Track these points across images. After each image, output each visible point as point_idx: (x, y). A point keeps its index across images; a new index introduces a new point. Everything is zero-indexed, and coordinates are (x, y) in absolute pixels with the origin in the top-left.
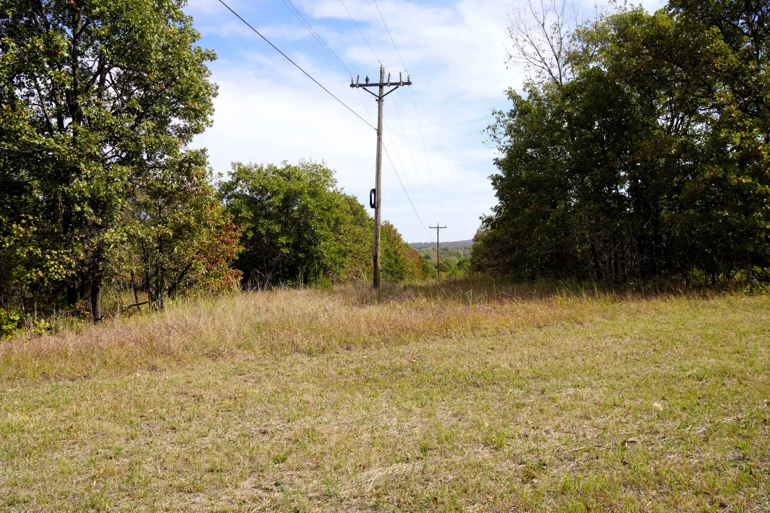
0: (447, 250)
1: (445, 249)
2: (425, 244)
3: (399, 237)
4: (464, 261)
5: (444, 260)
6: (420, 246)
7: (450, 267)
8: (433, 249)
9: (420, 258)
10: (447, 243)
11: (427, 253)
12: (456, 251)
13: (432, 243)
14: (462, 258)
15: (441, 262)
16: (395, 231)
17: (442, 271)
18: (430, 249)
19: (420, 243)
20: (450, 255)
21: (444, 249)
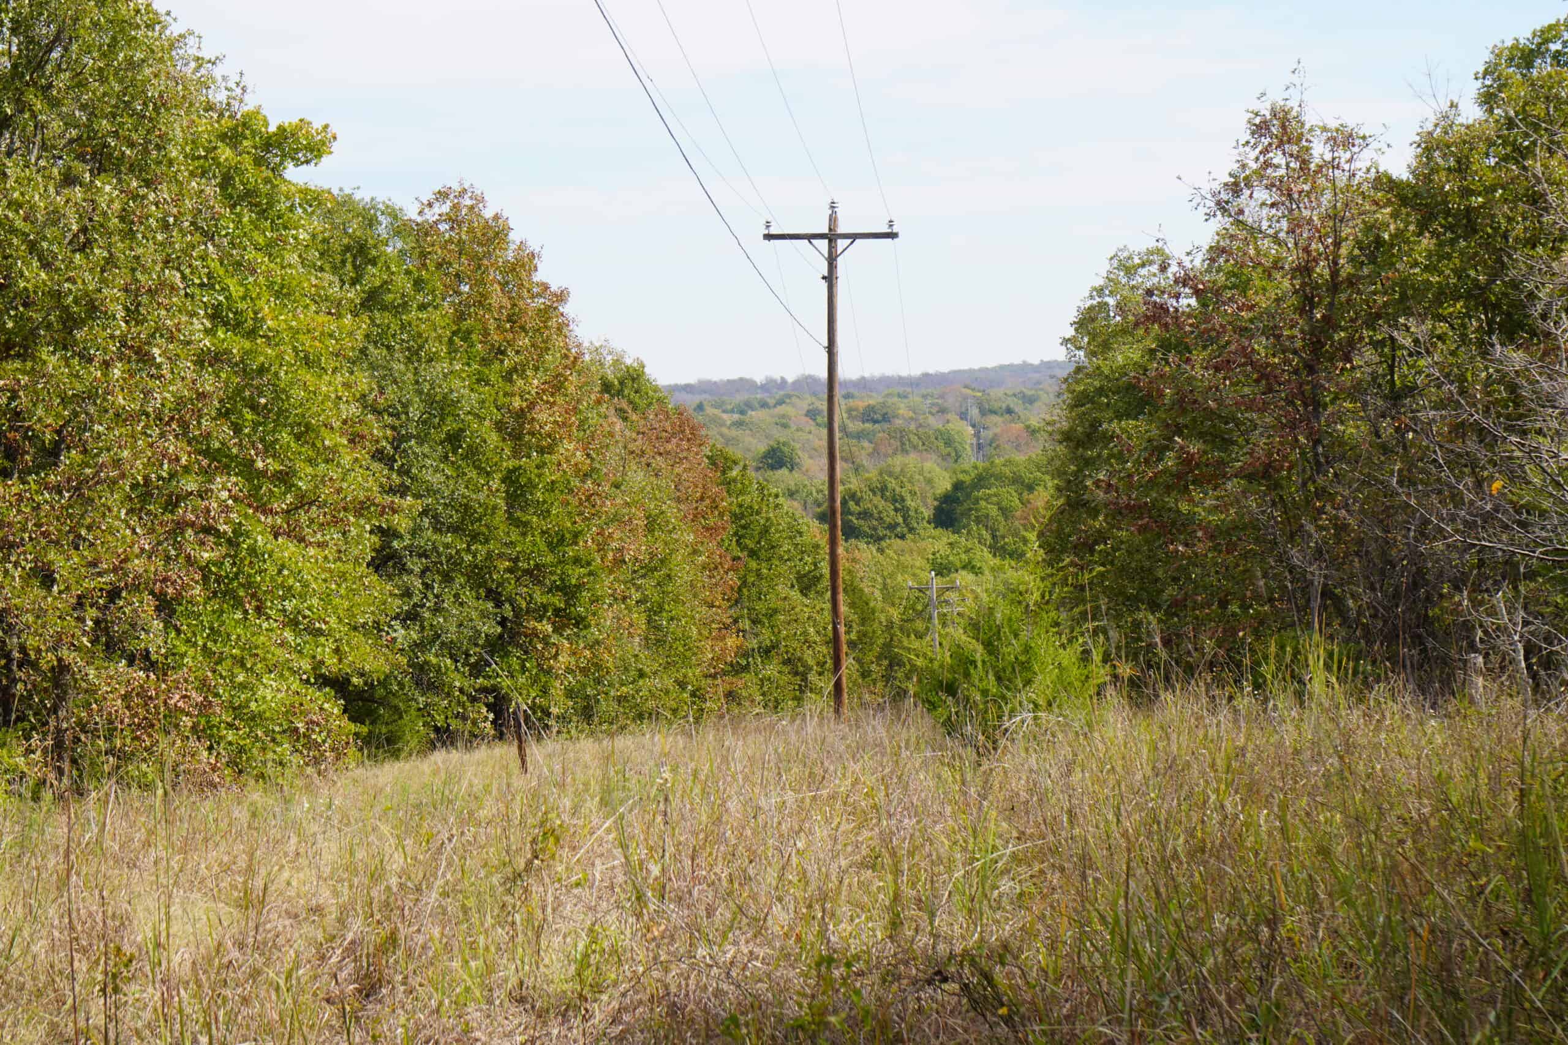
0: (885, 418)
1: (876, 416)
2: (769, 386)
3: (546, 313)
4: (981, 481)
5: (873, 474)
6: (740, 398)
7: (904, 511)
8: (812, 414)
9: (720, 463)
10: (886, 382)
11: (781, 436)
12: (934, 422)
13: (806, 383)
14: (971, 462)
15: (849, 482)
16: (525, 263)
17: (851, 532)
18: (794, 411)
19: (743, 384)
20: (903, 442)
21: (870, 415)
